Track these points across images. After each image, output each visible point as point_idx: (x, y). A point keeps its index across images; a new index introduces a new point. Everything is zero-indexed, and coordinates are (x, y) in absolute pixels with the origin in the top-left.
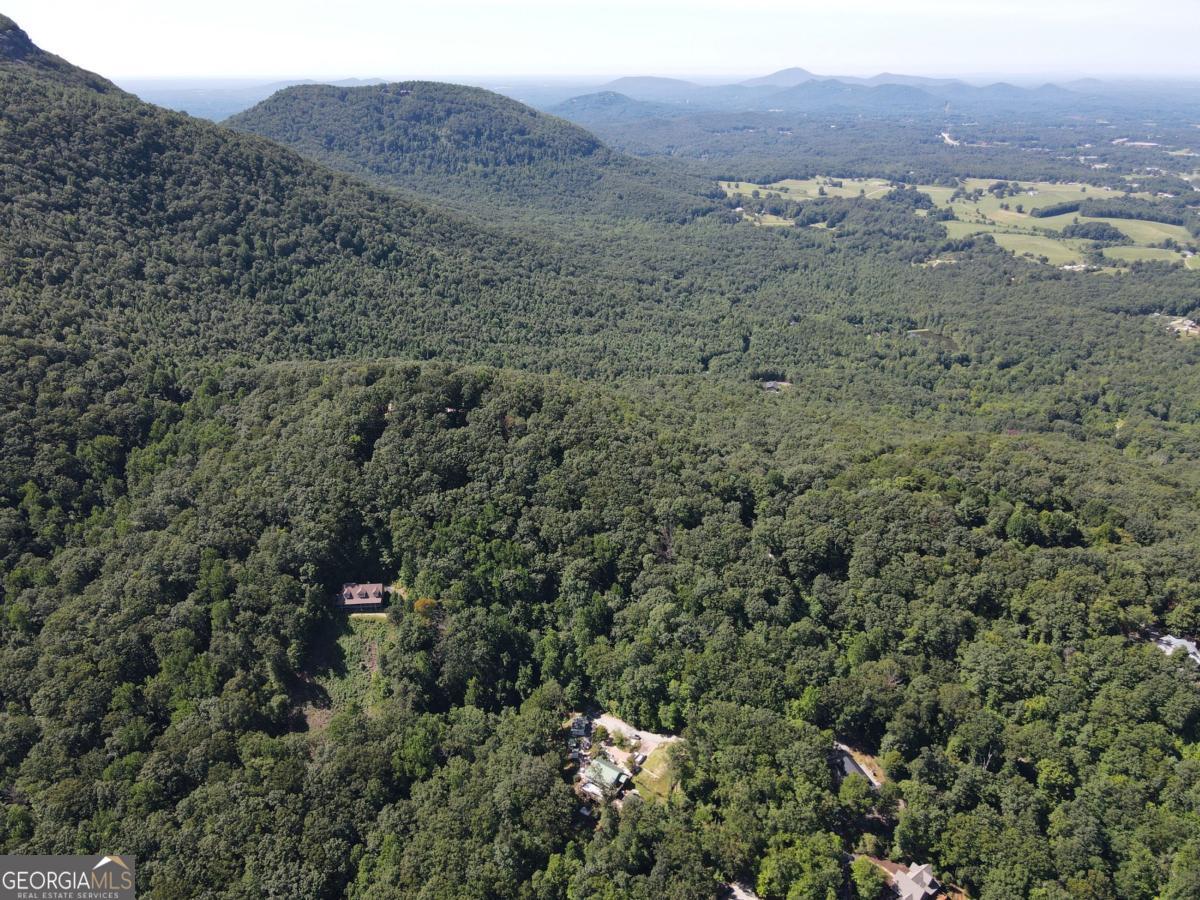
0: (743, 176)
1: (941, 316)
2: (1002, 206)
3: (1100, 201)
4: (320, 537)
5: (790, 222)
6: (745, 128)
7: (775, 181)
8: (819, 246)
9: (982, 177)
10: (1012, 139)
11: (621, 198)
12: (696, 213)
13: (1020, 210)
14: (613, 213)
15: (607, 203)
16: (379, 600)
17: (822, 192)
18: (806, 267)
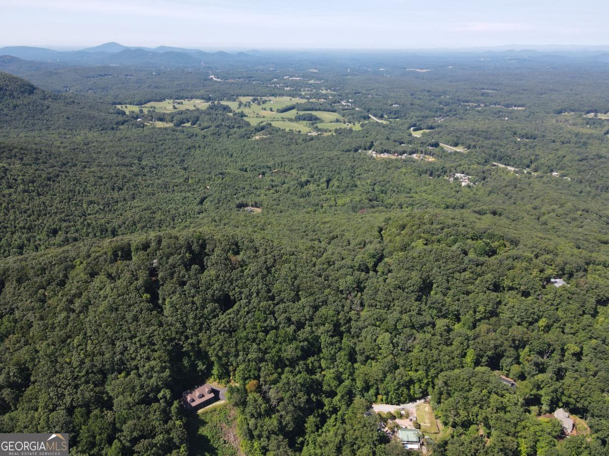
0: (126, 101)
1: (282, 163)
2: (263, 109)
3: (301, 104)
4: (163, 369)
5: (171, 125)
6: (105, 75)
7: (145, 103)
8: (196, 135)
9: (244, 96)
10: (243, 77)
11: (68, 118)
12: (117, 123)
13: (271, 110)
14: (67, 128)
15: (61, 122)
16: (212, 395)
17: (175, 108)
18: (199, 147)
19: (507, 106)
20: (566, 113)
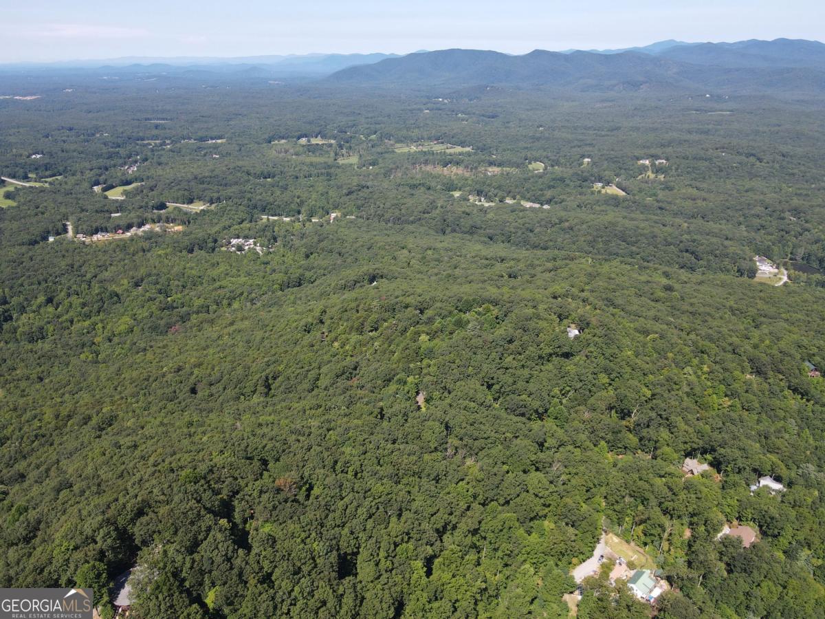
19: (202, 139)
20: (276, 142)
